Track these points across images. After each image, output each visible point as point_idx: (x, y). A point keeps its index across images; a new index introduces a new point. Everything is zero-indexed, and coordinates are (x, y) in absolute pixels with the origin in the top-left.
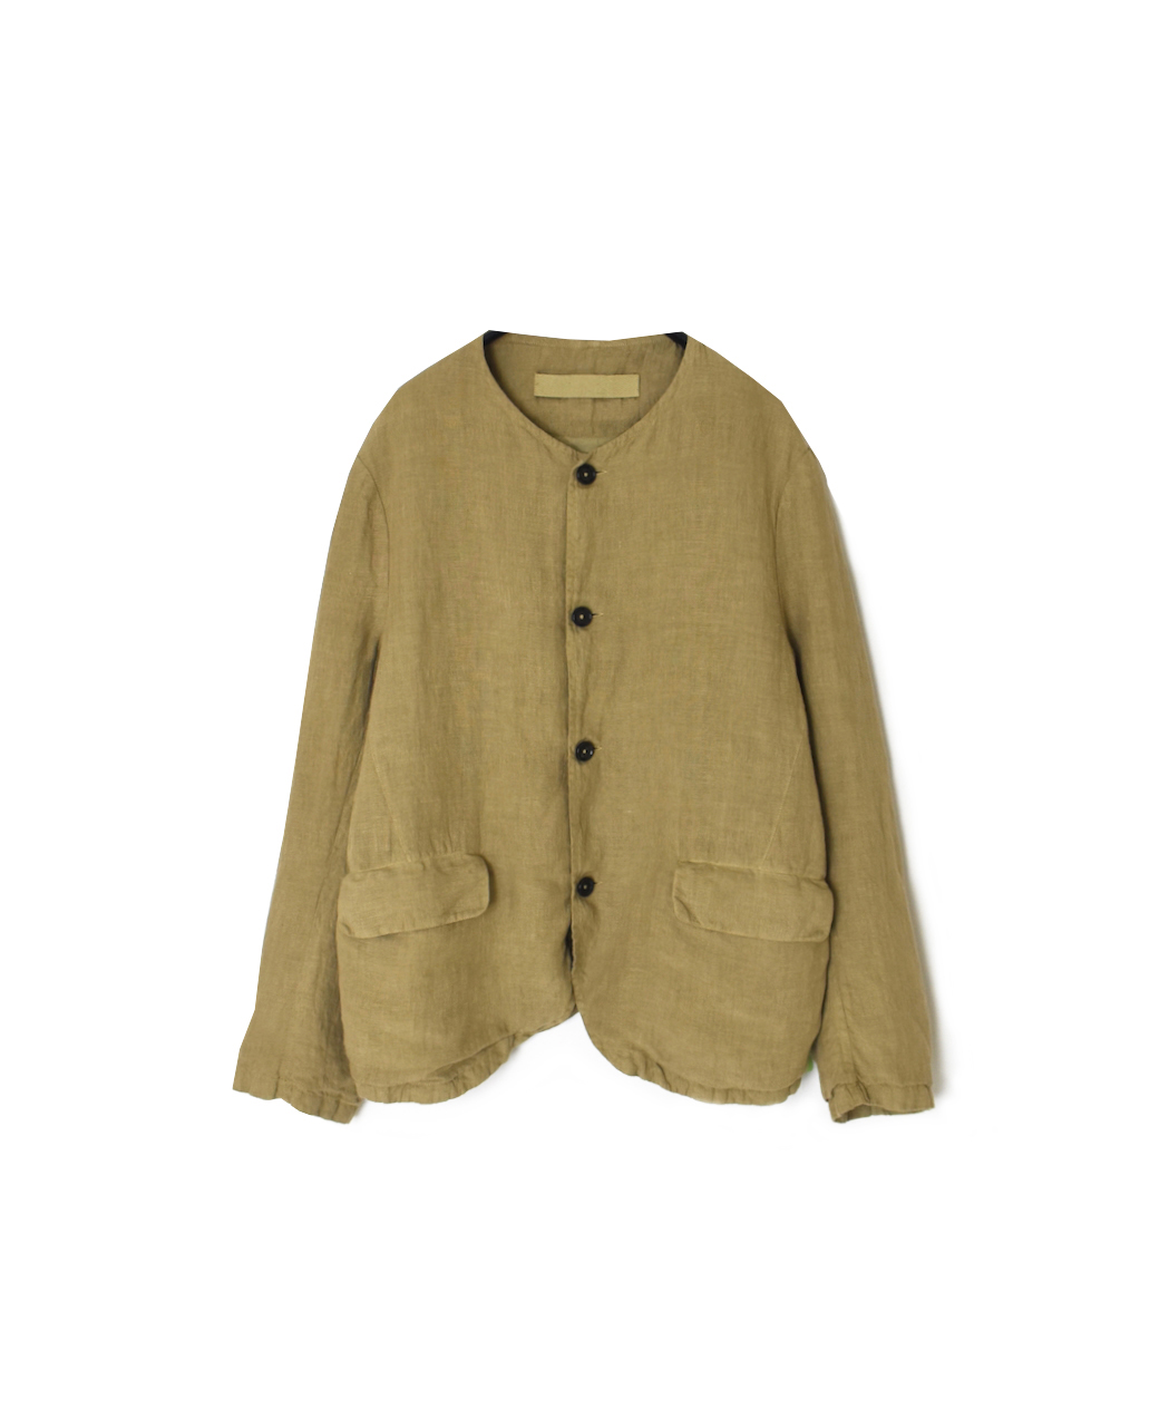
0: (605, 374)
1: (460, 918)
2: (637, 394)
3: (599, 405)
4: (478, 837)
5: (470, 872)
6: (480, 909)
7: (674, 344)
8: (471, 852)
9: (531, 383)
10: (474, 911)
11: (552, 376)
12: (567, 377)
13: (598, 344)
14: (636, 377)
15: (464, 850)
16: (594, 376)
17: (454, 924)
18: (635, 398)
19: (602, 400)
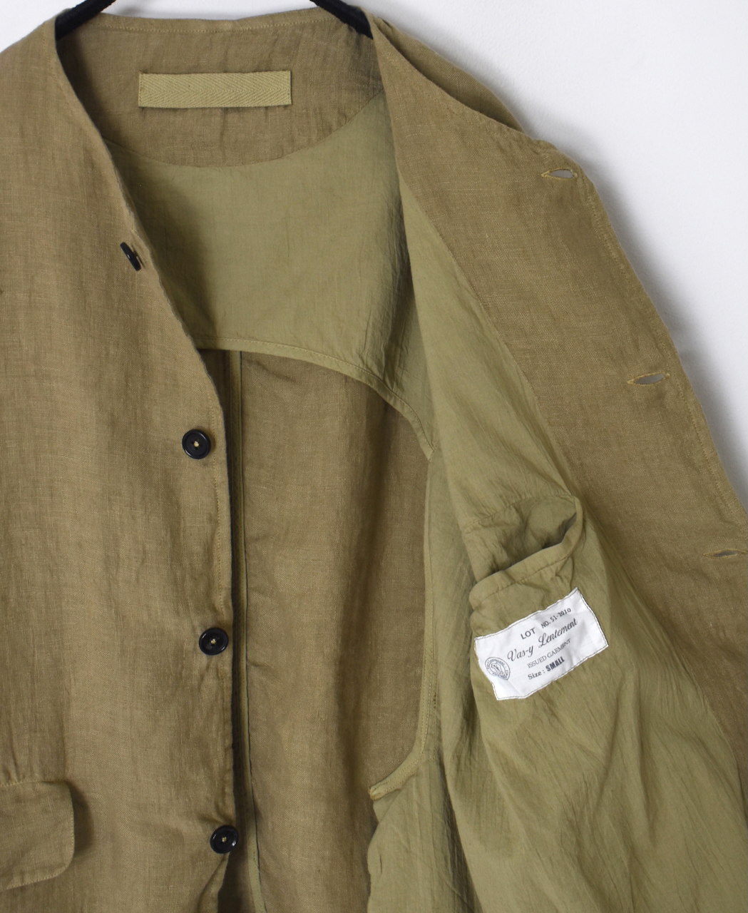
0: (241, 71)
1: (28, 880)
2: (288, 101)
3: (232, 118)
4: (61, 754)
5: (45, 811)
6: (60, 865)
7: (345, 26)
8: (50, 777)
9: (132, 87)
10: (52, 869)
11: (164, 76)
12: (184, 77)
13: (230, 26)
14: (287, 75)
15: (37, 775)
16: (224, 75)
17: (23, 889)
18: (286, 107)
19: (238, 110)
